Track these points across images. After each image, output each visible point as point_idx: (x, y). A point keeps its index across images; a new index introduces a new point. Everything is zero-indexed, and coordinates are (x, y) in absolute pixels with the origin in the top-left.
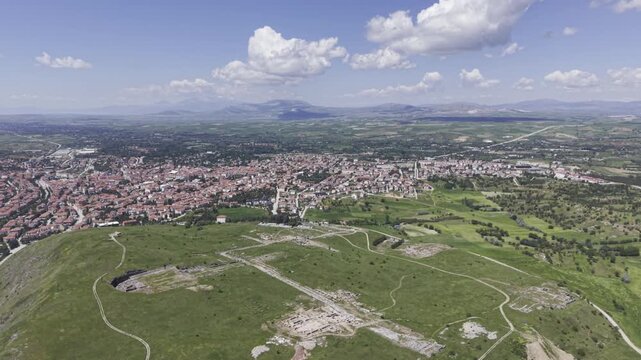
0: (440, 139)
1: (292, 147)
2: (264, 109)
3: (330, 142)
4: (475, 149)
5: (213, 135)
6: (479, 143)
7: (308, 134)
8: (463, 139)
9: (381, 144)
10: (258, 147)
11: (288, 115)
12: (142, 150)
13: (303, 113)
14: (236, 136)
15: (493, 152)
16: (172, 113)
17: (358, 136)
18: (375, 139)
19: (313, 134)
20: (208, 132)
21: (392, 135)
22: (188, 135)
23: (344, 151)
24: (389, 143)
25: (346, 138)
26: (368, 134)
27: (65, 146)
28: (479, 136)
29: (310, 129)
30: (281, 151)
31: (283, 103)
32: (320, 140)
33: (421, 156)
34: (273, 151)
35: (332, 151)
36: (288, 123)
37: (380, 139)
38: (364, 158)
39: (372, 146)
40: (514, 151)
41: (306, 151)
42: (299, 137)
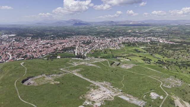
0: (123, 31)
1: (78, 34)
2: (68, 22)
3: (90, 32)
4: (134, 34)
5: (53, 30)
6: (134, 32)
7: (83, 30)
8: (130, 31)
9: (105, 33)
10: (68, 34)
11: (76, 24)
12: (31, 35)
13: (80, 23)
14: (60, 30)
15: (139, 35)
16: (40, 23)
17: (98, 30)
19: (84, 30)
20: (51, 29)
21: (108, 30)
22: (45, 30)
23: (95, 35)
24: (108, 32)
25: (95, 31)
26: (101, 30)
27: (5, 34)
28: (135, 30)
29: (84, 28)
30: (75, 35)
31: (74, 20)
32: (87, 31)
33: (118, 36)
34: (73, 35)
35: (91, 35)
36: (76, 27)
37: (105, 31)
38: (101, 37)
39: (103, 33)
40: (145, 34)
41: (83, 35)
42: (80, 31)
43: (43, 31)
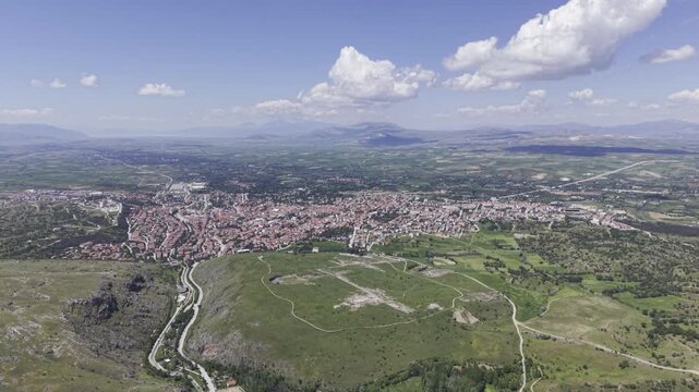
0: (518, 177)
1: (373, 184)
2: (349, 132)
3: (409, 178)
5: (303, 167)
6: (554, 182)
7: (391, 166)
8: (540, 177)
9: (459, 180)
10: (343, 184)
11: (376, 142)
12: (243, 185)
13: (391, 138)
14: (323, 169)
16: (261, 137)
18: (455, 174)
19: (396, 167)
20: (296, 164)
22: (278, 167)
23: (420, 188)
24: (465, 180)
25: (428, 172)
26: (450, 167)
27: (178, 180)
29: (395, 161)
30: (362, 188)
31: (371, 126)
32: (401, 174)
33: (489, 195)
34: (357, 189)
35: (409, 188)
36: (372, 152)
37: (459, 174)
38: (435, 198)
39: (448, 181)
41: (385, 188)
42: (382, 171)
43: (273, 172)
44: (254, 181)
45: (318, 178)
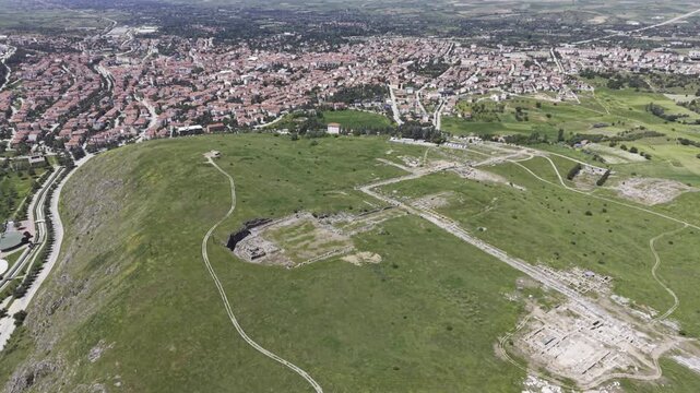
0: (571, 20)
1: (384, 27)
3: (429, 22)
4: (621, 34)
5: (288, 12)
6: (621, 26)
7: (399, 10)
8: (600, 20)
9: (495, 25)
10: (344, 28)
12: (209, 29)
14: (312, 13)
15: (646, 38)
17: (463, 14)
19: (406, 11)
20: (279, 8)
21: (506, 13)
23: (452, 33)
24: (505, 24)
25: (450, 16)
26: (475, 11)
27: (122, 23)
28: (621, 16)
29: (402, 5)
30: (372, 33)
32: (417, 18)
33: (555, 42)
34: (365, 34)
35: (436, 33)
37: (493, 18)
38: (480, 44)
39: (485, 27)
40: (674, 37)
41: (404, 33)
43: (249, 16)
44: (223, 24)
45: (309, 22)
